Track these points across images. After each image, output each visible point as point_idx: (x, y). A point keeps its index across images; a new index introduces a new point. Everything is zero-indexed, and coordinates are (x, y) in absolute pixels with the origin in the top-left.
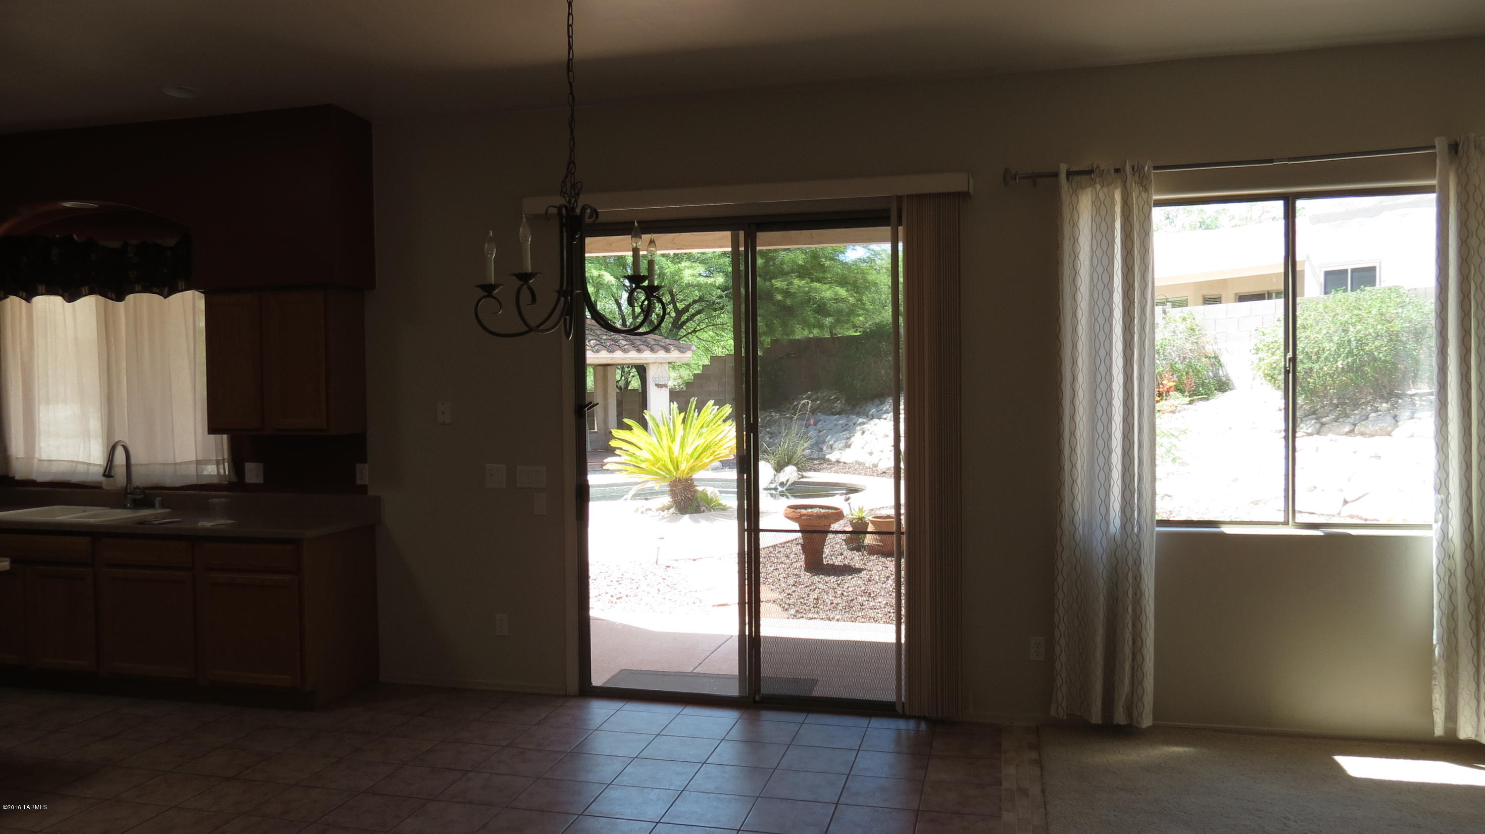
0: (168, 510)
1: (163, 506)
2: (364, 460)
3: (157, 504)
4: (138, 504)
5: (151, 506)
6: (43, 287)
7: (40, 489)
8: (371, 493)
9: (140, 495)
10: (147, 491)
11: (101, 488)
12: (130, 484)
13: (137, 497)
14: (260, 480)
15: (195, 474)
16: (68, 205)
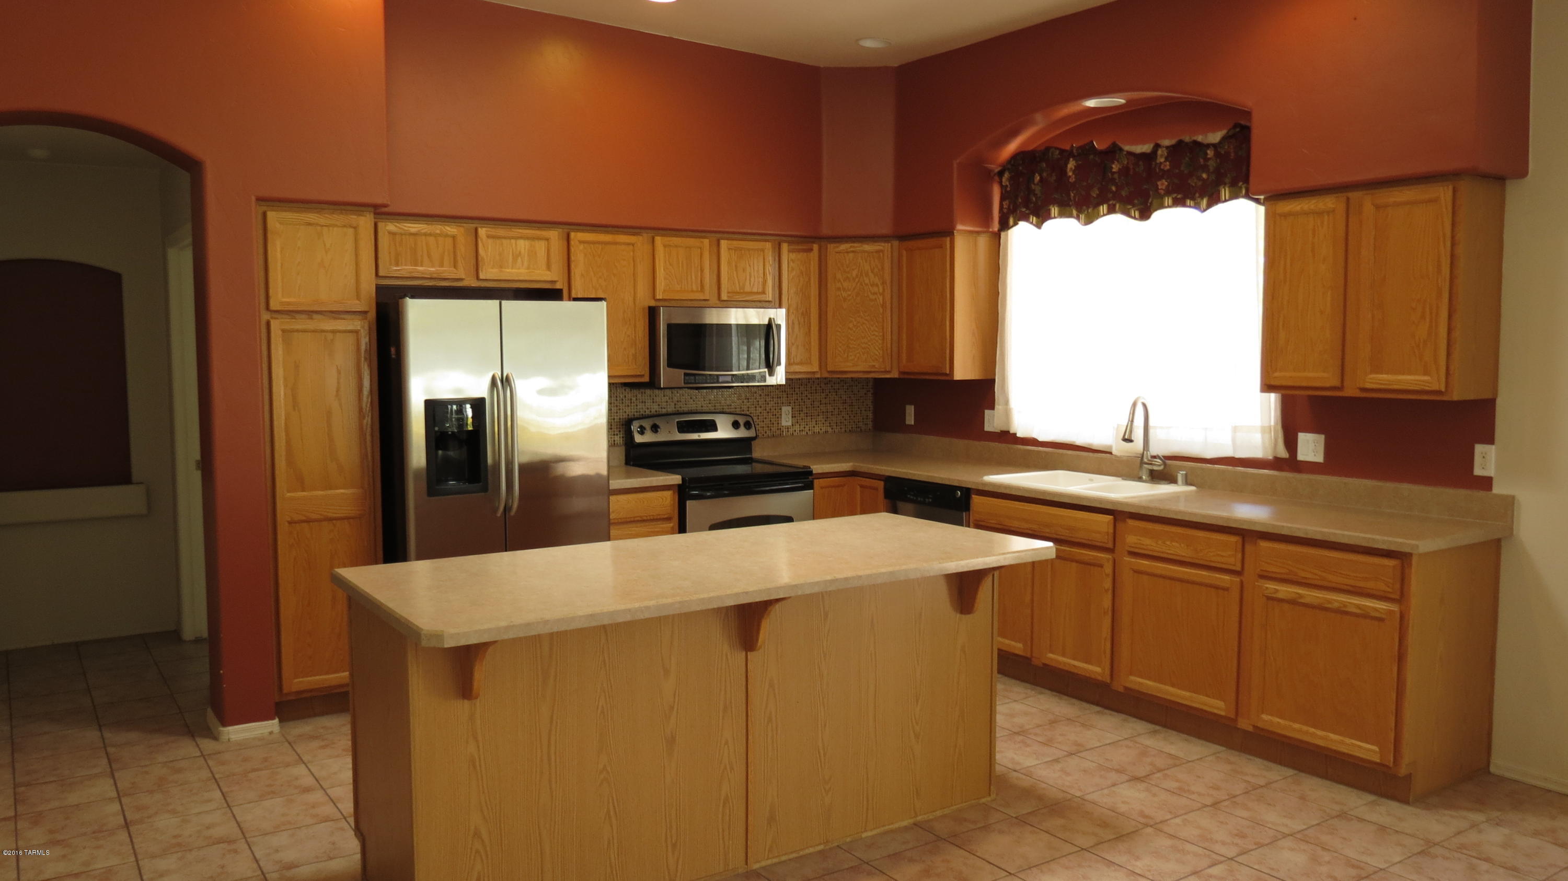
0: (1193, 488)
1: (1187, 483)
2: (1489, 439)
3: (1180, 478)
4: (1157, 477)
5: (1172, 480)
6: (1056, 209)
7: (1040, 449)
8: (1497, 489)
9: (1160, 465)
10: (1169, 462)
11: (1111, 453)
12: (1148, 450)
13: (1155, 468)
14: (1319, 458)
15: (1230, 443)
16: (1091, 103)
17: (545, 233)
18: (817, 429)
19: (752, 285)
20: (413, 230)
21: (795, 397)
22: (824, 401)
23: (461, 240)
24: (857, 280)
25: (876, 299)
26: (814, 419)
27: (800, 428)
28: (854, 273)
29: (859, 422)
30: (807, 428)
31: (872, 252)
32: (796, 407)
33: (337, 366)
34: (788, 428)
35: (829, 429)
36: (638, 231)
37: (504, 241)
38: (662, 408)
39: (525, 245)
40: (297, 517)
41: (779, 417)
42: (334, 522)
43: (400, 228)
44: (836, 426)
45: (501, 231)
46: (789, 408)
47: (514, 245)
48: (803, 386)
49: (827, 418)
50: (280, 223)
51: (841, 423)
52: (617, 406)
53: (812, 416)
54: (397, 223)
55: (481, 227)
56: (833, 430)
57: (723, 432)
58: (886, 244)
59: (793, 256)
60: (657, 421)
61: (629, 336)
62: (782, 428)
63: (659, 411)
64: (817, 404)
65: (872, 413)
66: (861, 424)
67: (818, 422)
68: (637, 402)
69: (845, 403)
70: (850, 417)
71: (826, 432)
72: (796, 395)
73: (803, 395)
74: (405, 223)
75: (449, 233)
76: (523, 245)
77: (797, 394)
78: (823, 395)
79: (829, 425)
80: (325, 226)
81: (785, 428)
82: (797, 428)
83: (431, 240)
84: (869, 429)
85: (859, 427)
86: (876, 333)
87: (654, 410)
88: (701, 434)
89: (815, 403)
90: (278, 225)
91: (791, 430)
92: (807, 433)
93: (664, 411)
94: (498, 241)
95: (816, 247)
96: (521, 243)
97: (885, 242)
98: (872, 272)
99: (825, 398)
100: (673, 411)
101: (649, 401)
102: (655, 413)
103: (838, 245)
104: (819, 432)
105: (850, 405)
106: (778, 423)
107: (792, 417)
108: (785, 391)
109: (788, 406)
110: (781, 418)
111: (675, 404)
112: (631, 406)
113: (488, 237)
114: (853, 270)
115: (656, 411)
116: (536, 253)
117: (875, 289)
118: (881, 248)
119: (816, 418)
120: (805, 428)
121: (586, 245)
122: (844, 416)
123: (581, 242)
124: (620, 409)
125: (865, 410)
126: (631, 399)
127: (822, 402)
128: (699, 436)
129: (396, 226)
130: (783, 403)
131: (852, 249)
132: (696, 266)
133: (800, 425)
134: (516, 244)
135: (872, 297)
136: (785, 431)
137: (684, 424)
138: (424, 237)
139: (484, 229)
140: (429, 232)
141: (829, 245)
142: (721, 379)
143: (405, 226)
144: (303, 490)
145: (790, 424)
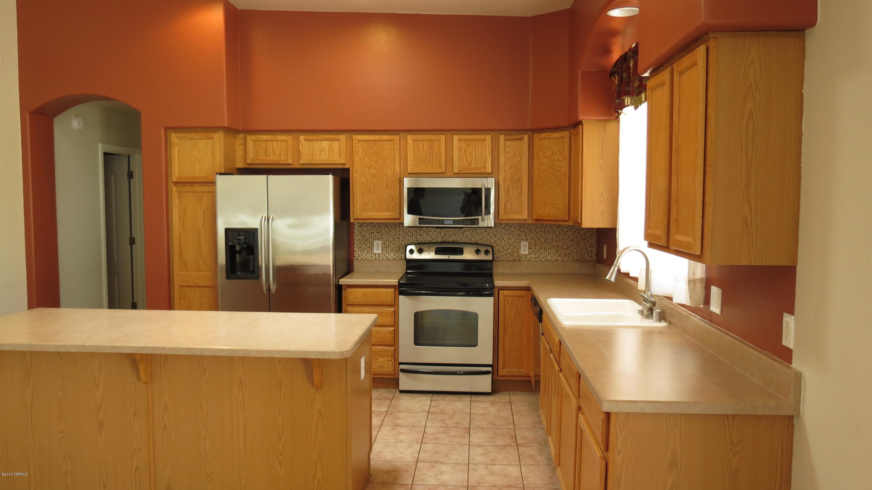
9: (650, 303)
12: (648, 290)
13: (647, 305)
17: (338, 137)
18: (549, 258)
19: (476, 164)
20: (264, 139)
21: (531, 235)
22: (555, 239)
23: (290, 142)
24: (550, 158)
25: (560, 170)
26: (547, 251)
27: (535, 256)
28: (549, 153)
29: (584, 254)
30: (541, 257)
31: (559, 138)
32: (532, 242)
33: (203, 210)
34: (526, 256)
35: (560, 259)
36: (397, 132)
37: (315, 142)
38: (433, 239)
39: (327, 144)
40: (183, 284)
41: (519, 248)
42: (202, 288)
43: (257, 138)
44: (565, 256)
45: (312, 137)
46: (527, 243)
47: (320, 144)
48: (538, 229)
49: (558, 250)
50: (178, 139)
51: (569, 254)
52: (403, 237)
53: (545, 249)
54: (257, 135)
55: (301, 135)
56: (562, 259)
57: (469, 255)
58: (566, 132)
59: (508, 143)
60: (423, 247)
61: (390, 195)
62: (521, 255)
63: (431, 241)
64: (549, 241)
65: (595, 249)
66: (586, 256)
67: (549, 253)
68: (416, 235)
69: (573, 241)
70: (576, 251)
71: (556, 260)
72: (532, 235)
73: (538, 235)
74: (261, 135)
75: (283, 139)
76: (325, 144)
77: (533, 233)
78: (555, 236)
79: (559, 255)
80: (199, 139)
81: (524, 256)
82: (533, 256)
83: (275, 143)
84: (593, 260)
85: (584, 258)
86: (561, 194)
87: (428, 240)
88: (450, 256)
89: (548, 240)
90: (176, 140)
91: (528, 258)
92: (541, 260)
93: (434, 241)
94: (311, 143)
95: (526, 137)
96: (325, 143)
97: (565, 131)
98: (559, 152)
99: (556, 237)
100: (440, 241)
101: (425, 234)
102: (429, 242)
103: (539, 134)
104: (550, 260)
105: (577, 243)
106: (518, 252)
107: (529, 249)
108: (524, 232)
109: (525, 241)
110: (520, 249)
111: (443, 237)
112: (413, 237)
113: (305, 140)
114: (549, 151)
115: (429, 241)
116: (333, 148)
117: (560, 164)
118: (563, 135)
119: (549, 250)
120: (539, 256)
121: (363, 142)
122: (572, 249)
123: (359, 141)
124: (405, 238)
125: (590, 247)
126: (413, 233)
127: (553, 240)
128: (449, 257)
129: (256, 137)
130: (522, 239)
131: (547, 137)
132: (436, 151)
133: (535, 254)
134: (321, 143)
135: (558, 169)
136: (524, 258)
137: (441, 250)
138: (271, 142)
139: (303, 136)
140: (273, 139)
141: (535, 135)
142: (445, 222)
143: (261, 137)
144: (187, 271)
145: (527, 253)
